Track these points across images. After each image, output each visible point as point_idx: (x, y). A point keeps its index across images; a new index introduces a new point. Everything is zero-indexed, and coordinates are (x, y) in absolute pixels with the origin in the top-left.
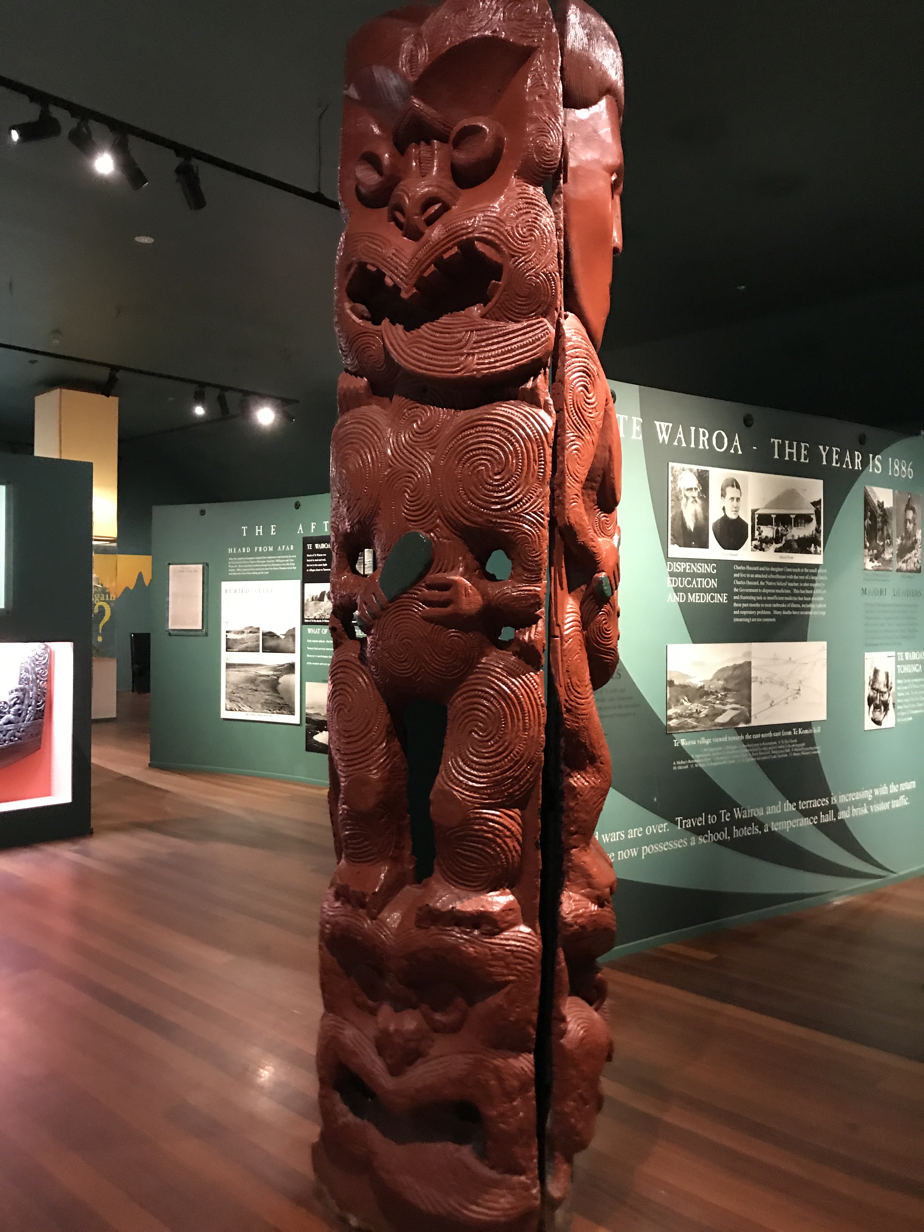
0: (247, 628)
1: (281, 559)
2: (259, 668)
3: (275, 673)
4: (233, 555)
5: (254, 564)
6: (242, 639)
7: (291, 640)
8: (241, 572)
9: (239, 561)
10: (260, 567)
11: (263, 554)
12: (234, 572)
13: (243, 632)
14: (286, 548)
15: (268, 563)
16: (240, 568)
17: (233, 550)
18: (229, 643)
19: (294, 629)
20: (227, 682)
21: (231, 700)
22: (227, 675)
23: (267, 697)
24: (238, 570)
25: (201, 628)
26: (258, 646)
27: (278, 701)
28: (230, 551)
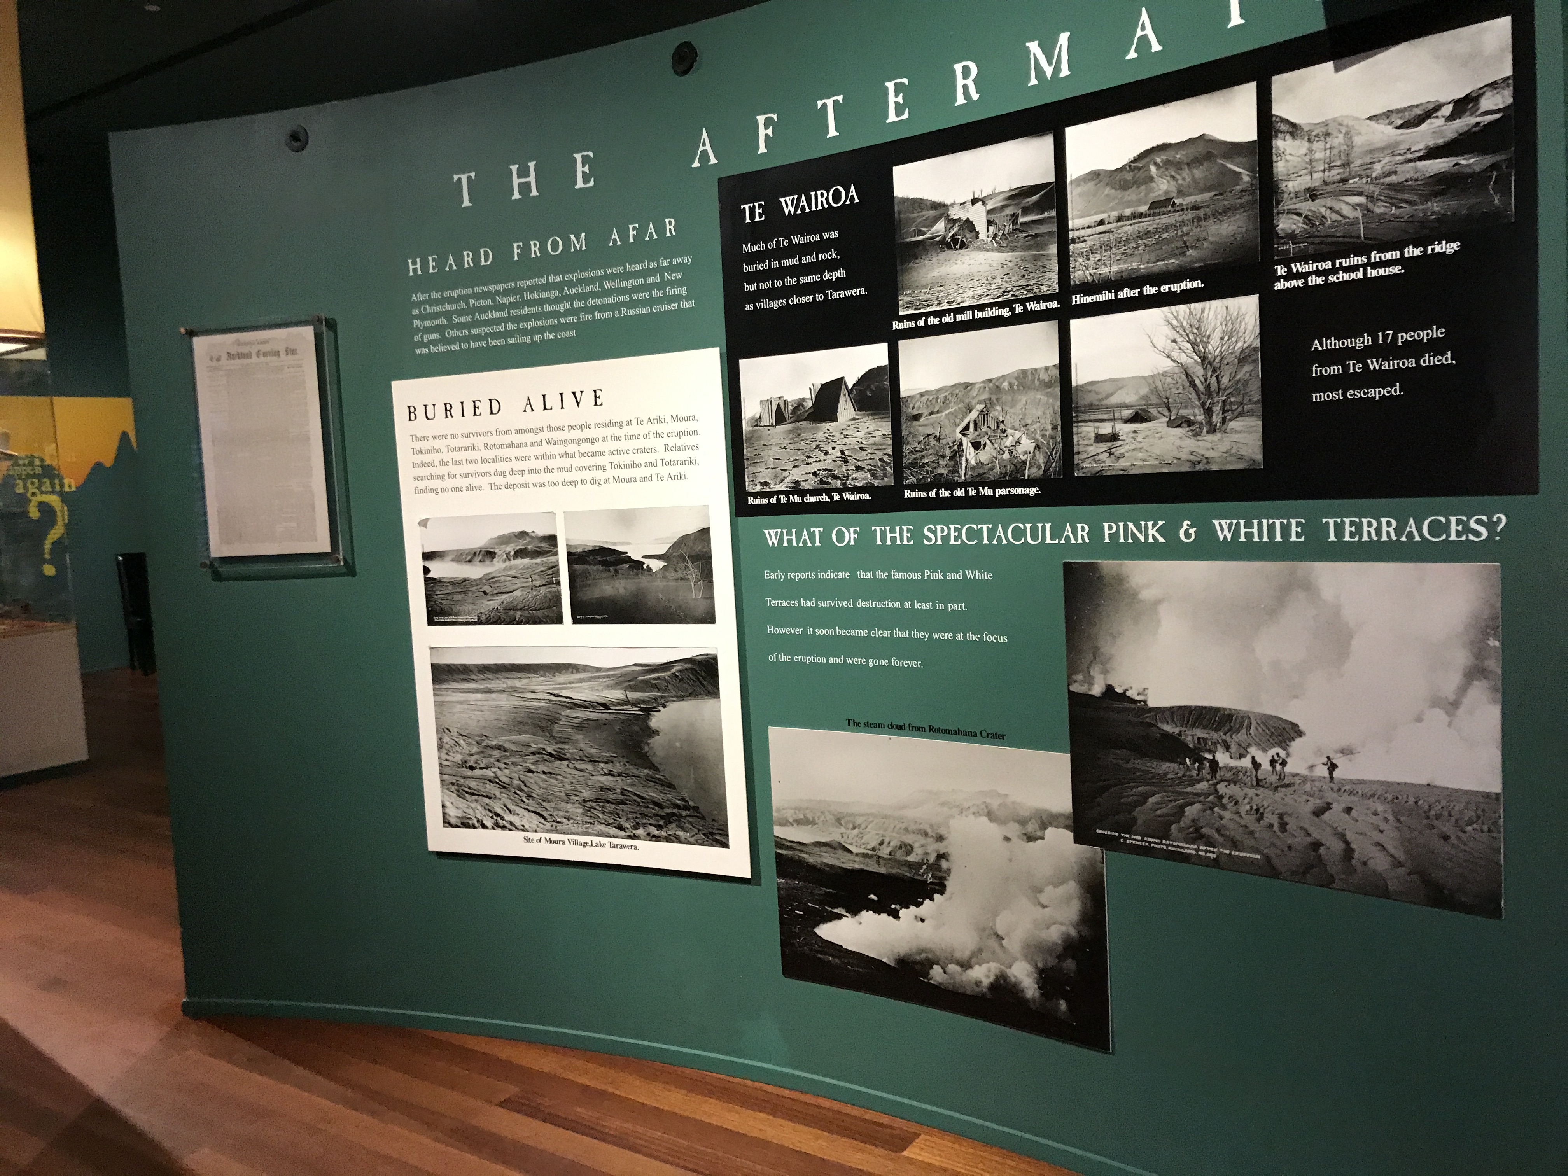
0: (504, 540)
1: (627, 276)
2: (562, 678)
3: (633, 695)
4: (425, 282)
5: (513, 306)
6: (490, 579)
7: (693, 573)
8: (465, 339)
9: (451, 300)
10: (537, 317)
11: (546, 264)
12: (434, 343)
13: (490, 555)
14: (641, 231)
15: (571, 298)
16: (461, 326)
17: (425, 265)
18: (440, 592)
19: (704, 533)
20: (442, 731)
21: (463, 792)
22: (439, 706)
23: (608, 781)
24: (453, 333)
25: (327, 549)
26: (557, 599)
27: (652, 794)
28: (414, 267)
